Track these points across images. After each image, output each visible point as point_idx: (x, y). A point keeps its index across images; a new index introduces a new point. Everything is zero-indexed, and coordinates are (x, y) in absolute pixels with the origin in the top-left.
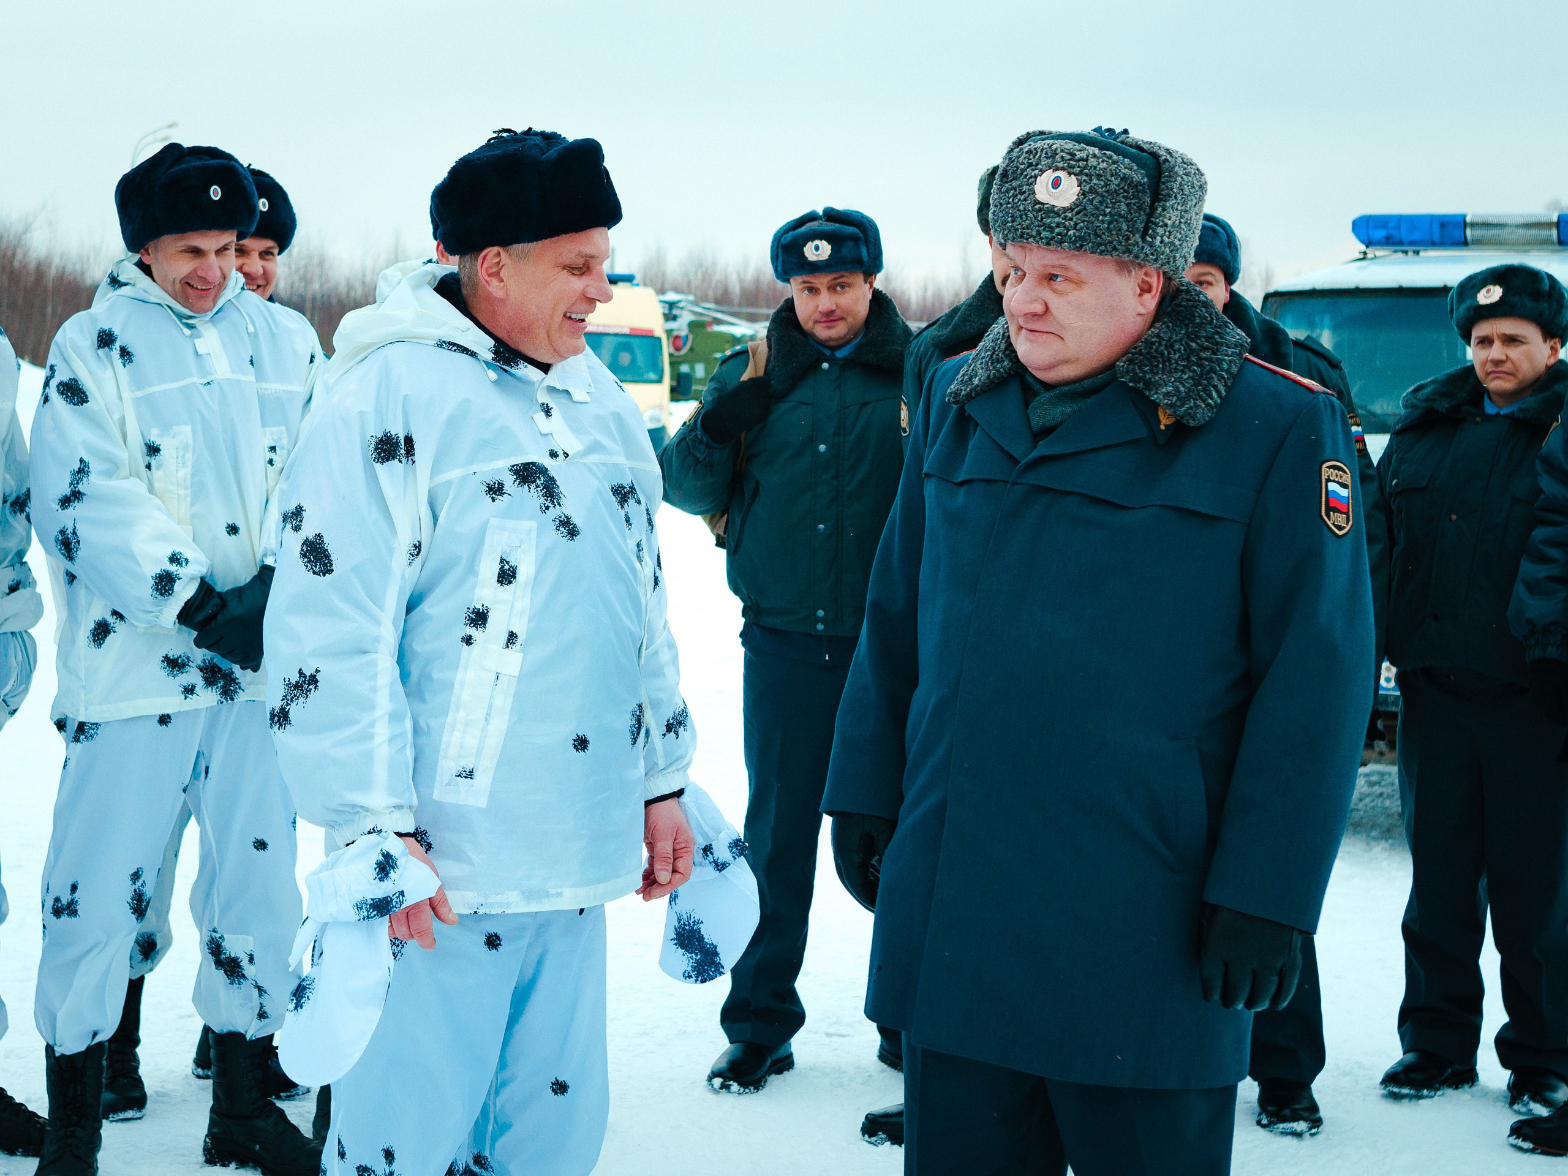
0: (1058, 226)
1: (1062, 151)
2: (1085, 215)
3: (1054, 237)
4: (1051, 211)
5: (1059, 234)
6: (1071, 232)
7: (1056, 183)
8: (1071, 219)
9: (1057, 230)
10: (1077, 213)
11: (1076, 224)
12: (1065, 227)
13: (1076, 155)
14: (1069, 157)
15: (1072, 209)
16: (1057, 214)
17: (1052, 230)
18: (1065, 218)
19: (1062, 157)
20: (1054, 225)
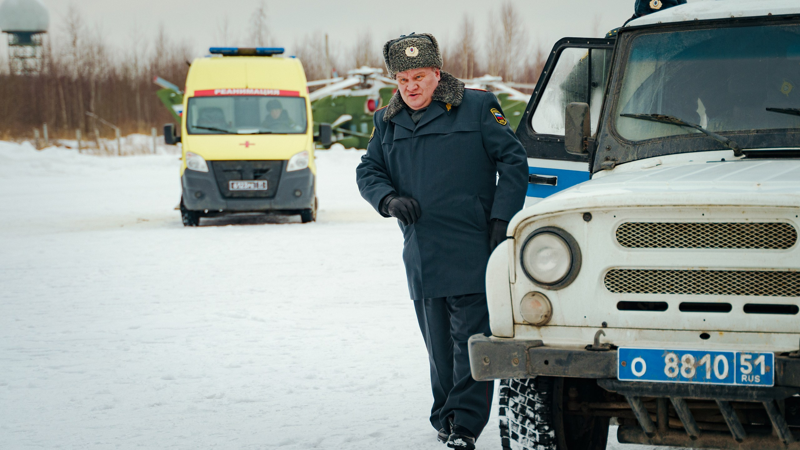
0: (417, 62)
1: (409, 41)
2: (423, 56)
3: (417, 65)
4: (413, 58)
5: (418, 64)
6: (421, 62)
7: (412, 50)
8: (419, 59)
9: (417, 63)
10: (420, 57)
11: (421, 60)
12: (419, 61)
13: (413, 41)
14: (411, 42)
15: (418, 56)
16: (415, 58)
17: (415, 63)
18: (418, 59)
19: (410, 43)
20: (416, 62)
